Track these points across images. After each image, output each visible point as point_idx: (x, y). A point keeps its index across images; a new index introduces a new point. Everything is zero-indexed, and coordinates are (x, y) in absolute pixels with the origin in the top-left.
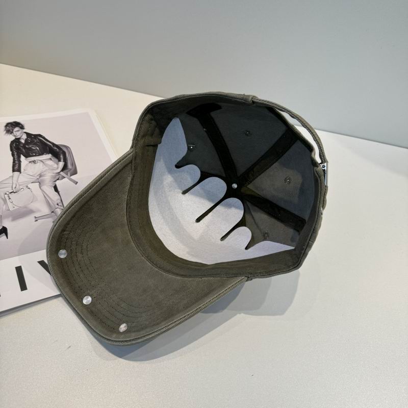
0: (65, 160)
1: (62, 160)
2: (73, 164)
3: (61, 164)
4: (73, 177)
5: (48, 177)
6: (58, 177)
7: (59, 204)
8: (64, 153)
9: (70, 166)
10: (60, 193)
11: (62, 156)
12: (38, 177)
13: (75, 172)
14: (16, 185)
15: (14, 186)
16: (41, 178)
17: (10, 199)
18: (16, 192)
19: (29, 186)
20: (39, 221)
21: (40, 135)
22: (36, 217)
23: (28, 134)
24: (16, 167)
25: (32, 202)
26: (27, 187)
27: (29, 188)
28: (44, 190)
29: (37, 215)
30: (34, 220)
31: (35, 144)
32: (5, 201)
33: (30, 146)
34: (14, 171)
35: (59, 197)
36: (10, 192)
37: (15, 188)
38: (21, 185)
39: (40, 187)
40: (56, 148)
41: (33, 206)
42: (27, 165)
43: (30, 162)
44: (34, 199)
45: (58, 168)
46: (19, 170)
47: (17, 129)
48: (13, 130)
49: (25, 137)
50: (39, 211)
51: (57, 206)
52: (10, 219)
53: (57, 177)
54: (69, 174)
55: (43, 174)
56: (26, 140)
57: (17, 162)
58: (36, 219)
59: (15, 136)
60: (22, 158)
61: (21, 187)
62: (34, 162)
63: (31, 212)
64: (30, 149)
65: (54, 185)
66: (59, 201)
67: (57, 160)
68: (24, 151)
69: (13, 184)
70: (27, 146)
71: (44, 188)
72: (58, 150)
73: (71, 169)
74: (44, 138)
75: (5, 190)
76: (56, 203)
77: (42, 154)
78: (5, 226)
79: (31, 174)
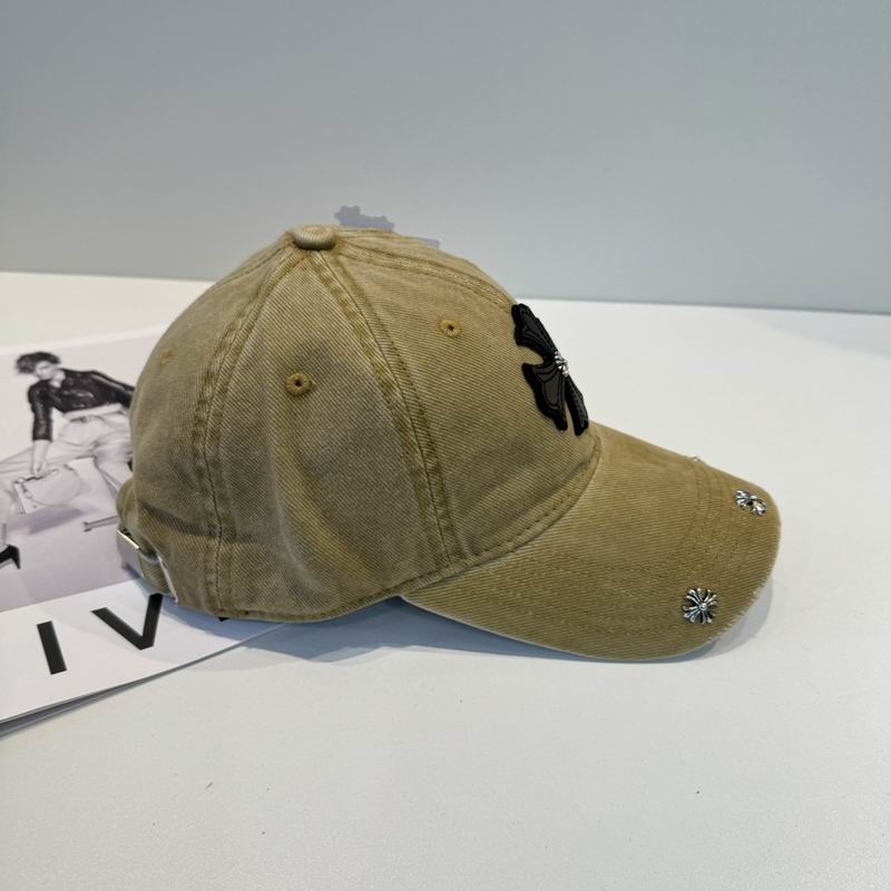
5: (114, 446)
12: (91, 447)
14: (41, 465)
15: (36, 466)
17: (25, 491)
18: (41, 478)
19: (71, 464)
20: (94, 530)
22: (86, 524)
23: (68, 373)
24: (42, 431)
25: (77, 495)
26: (66, 466)
27: (71, 469)
29: (89, 519)
30: (83, 528)
31: (85, 388)
32: (14, 495)
33: (74, 392)
34: (35, 437)
36: (27, 477)
37: (39, 470)
38: (53, 464)
41: (80, 502)
42: (65, 426)
43: (73, 420)
44: (82, 488)
46: (47, 436)
47: (43, 364)
48: (34, 366)
49: (60, 376)
50: (93, 510)
52: (27, 529)
55: (102, 441)
56: (64, 383)
57: (42, 422)
58: (88, 527)
59: (38, 376)
60: (55, 414)
61: (52, 468)
62: (82, 420)
63: (76, 513)
64: (73, 397)
68: (59, 400)
69: (33, 462)
70: (66, 393)
74: (105, 376)
75: (16, 475)
77: (101, 404)
78: (13, 544)
79: (76, 442)
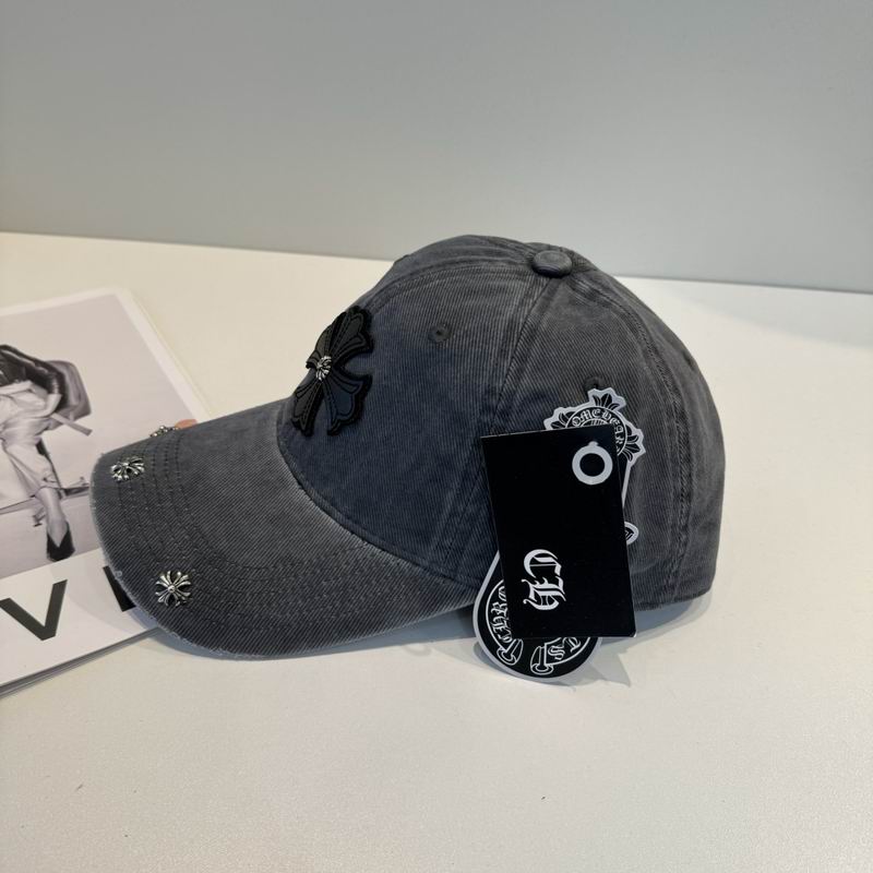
0: (63, 390)
1: (56, 390)
2: (82, 396)
3: (54, 398)
4: (82, 422)
5: (23, 428)
6: (48, 424)
7: (49, 479)
8: (61, 378)
9: (73, 400)
10: (51, 456)
11: (55, 384)
13: (85, 411)
16: (7, 430)
21: (6, 347)
28: (14, 453)
35: (48, 465)
39: (5, 449)
40: (41, 369)
45: (45, 407)
51: (43, 483)
53: (45, 425)
54: (71, 417)
55: (11, 422)
65: (36, 442)
66: (49, 473)
67: (43, 391)
71: (15, 449)
72: (46, 371)
73: (75, 407)
74: (15, 351)
76: (41, 477)
77: (10, 382)
